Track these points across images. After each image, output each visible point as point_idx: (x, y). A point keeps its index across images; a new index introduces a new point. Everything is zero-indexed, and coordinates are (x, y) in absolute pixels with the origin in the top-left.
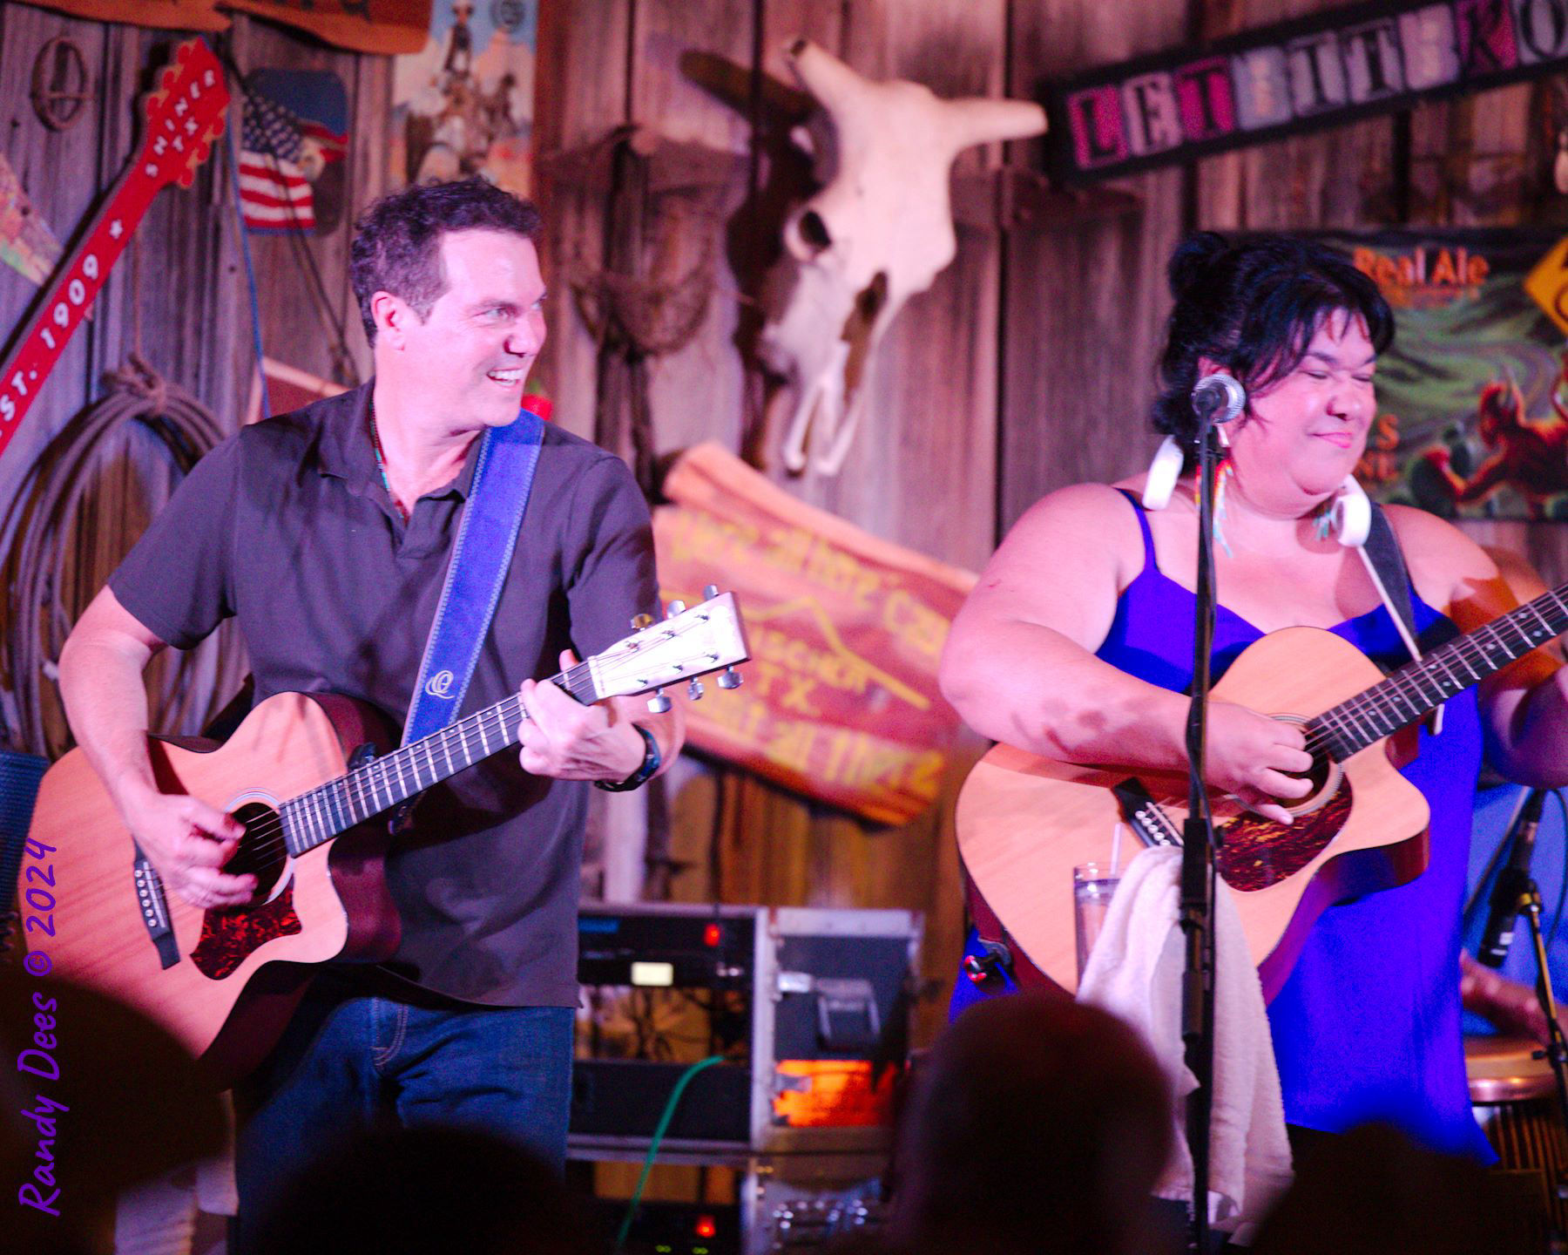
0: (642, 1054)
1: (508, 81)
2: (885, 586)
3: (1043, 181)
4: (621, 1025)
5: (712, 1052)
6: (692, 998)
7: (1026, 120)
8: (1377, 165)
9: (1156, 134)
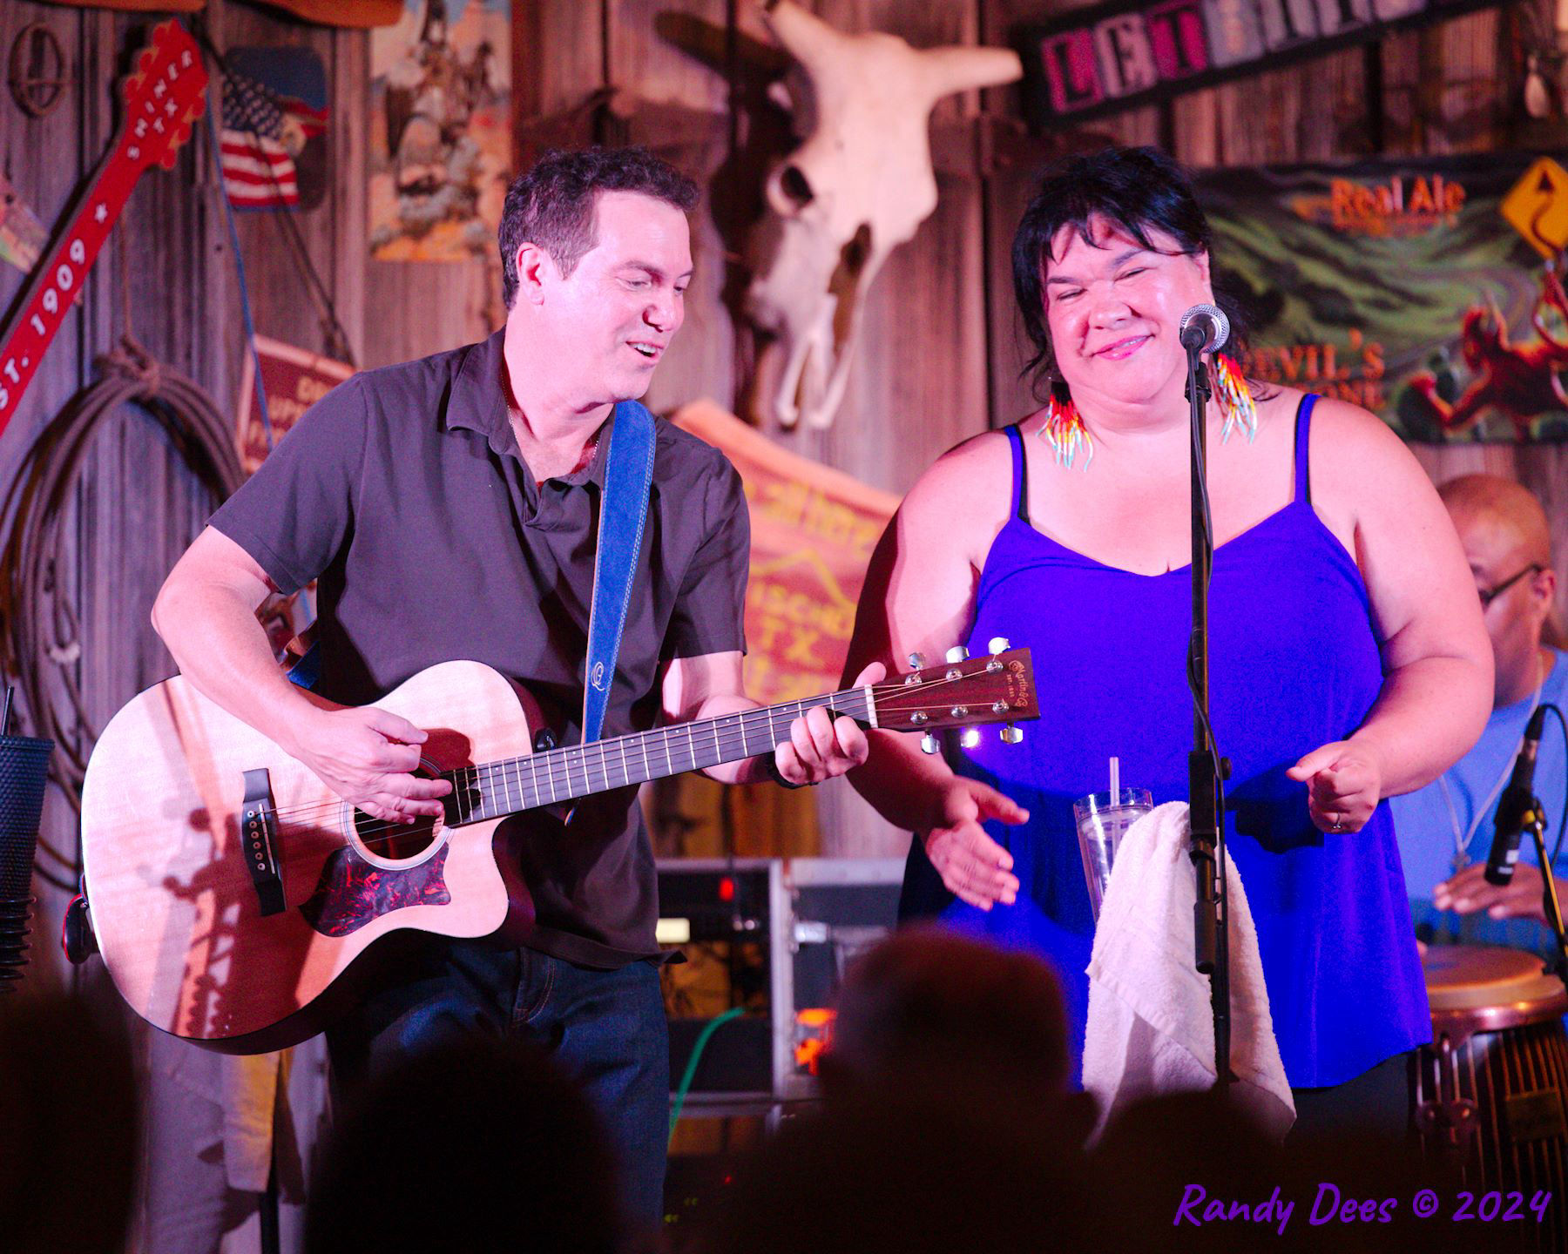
1: (485, 50)
3: (1021, 127)
5: (732, 1005)
6: (708, 952)
7: (1001, 67)
8: (1351, 97)
9: (1131, 75)
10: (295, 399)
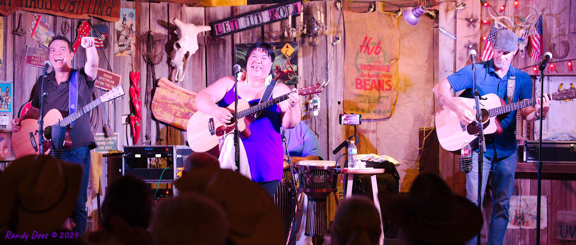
0: (157, 167)
1: (132, 25)
2: (190, 97)
3: (211, 37)
4: (154, 163)
5: (168, 167)
6: (164, 159)
7: (208, 28)
8: (259, 34)
9: (227, 30)
10: (103, 77)
